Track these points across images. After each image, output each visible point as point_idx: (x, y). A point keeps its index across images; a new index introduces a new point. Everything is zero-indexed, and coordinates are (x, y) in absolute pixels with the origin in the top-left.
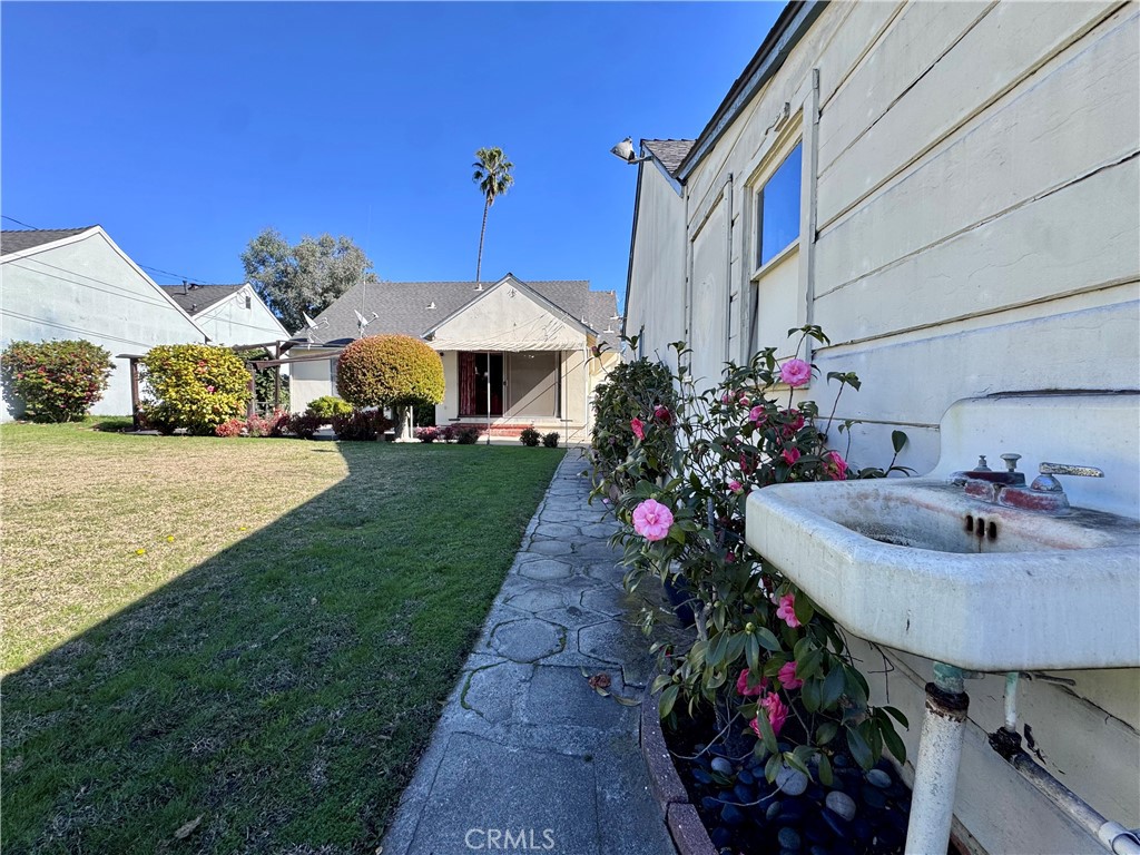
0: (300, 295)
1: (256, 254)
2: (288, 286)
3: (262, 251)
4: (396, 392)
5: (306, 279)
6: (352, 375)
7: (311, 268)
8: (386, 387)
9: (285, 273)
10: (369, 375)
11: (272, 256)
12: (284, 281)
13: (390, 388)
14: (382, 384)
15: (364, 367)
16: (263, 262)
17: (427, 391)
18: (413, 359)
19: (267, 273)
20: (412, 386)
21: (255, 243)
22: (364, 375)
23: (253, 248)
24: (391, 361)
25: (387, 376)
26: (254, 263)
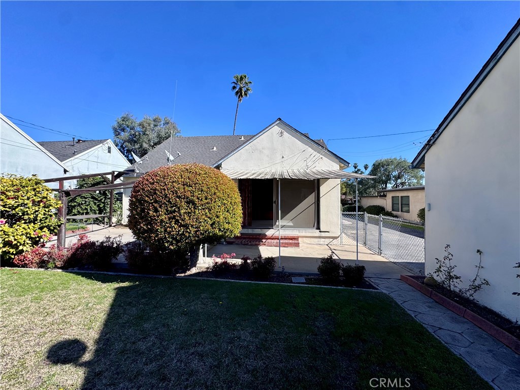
0: (141, 146)
1: (120, 126)
2: (135, 142)
3: (123, 124)
4: (193, 230)
5: (145, 138)
6: (143, 210)
7: (147, 133)
8: (181, 226)
9: (135, 135)
10: (162, 211)
11: (128, 127)
12: (133, 140)
13: (186, 226)
14: (177, 222)
15: (156, 202)
16: (123, 130)
17: (226, 226)
18: (213, 190)
19: (125, 135)
20: (210, 222)
21: (120, 120)
22: (156, 211)
23: (118, 123)
24: (188, 194)
25: (182, 211)
26: (118, 131)
